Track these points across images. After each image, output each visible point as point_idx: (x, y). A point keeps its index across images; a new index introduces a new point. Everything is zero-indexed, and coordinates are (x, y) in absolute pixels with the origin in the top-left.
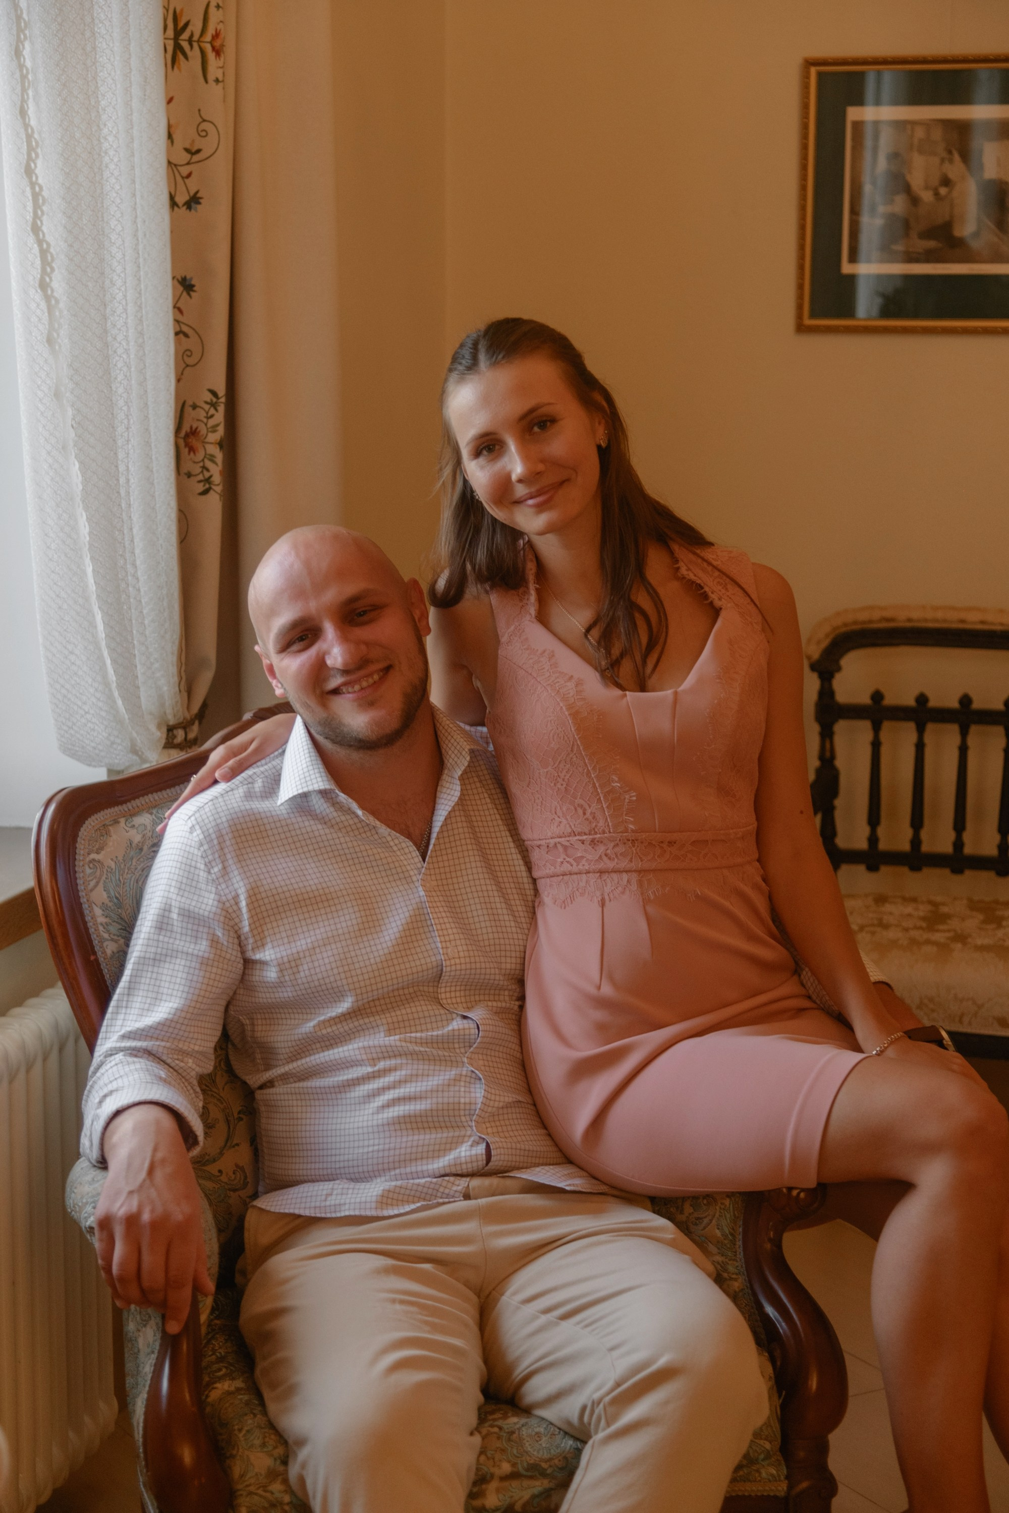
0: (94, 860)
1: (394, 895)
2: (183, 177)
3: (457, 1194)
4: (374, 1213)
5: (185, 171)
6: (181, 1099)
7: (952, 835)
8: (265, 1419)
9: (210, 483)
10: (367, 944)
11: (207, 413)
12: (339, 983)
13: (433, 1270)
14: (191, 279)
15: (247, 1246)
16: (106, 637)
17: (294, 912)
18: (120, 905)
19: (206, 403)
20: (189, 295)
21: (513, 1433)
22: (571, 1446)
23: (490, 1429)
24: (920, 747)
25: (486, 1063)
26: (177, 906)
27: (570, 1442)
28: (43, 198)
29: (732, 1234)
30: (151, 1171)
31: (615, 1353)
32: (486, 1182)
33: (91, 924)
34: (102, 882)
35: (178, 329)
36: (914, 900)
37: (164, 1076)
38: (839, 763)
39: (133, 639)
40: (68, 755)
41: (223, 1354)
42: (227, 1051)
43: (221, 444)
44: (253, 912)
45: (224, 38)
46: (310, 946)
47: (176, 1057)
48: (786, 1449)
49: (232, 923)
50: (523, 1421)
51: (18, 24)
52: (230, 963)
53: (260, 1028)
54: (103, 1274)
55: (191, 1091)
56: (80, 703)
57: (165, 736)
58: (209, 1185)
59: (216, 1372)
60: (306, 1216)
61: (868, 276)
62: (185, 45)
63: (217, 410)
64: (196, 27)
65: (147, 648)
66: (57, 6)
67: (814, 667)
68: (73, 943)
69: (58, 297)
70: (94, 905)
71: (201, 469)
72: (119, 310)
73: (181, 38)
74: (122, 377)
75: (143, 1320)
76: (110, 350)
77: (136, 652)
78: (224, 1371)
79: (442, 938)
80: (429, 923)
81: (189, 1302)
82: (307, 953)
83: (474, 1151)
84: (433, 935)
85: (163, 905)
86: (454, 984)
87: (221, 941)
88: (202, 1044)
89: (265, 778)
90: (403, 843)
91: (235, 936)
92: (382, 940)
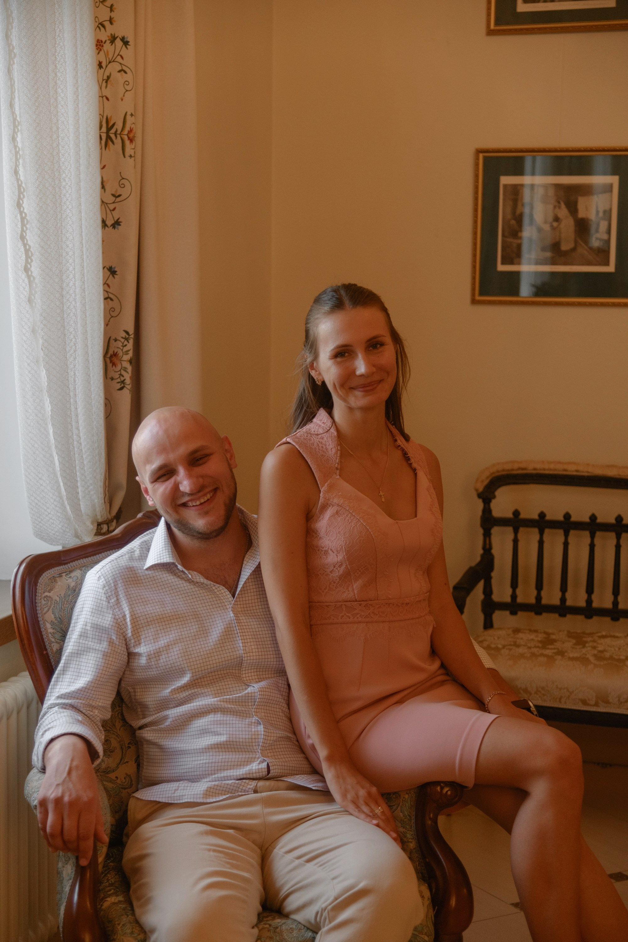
0: (47, 596)
1: (216, 616)
2: (111, 210)
3: (250, 790)
4: (201, 800)
5: (112, 207)
7: (560, 594)
9: (124, 384)
10: (199, 643)
11: (123, 344)
12: (183, 666)
13: (234, 834)
14: (115, 268)
15: (129, 820)
17: (157, 625)
18: (61, 622)
19: (122, 338)
20: (113, 277)
21: (277, 928)
22: (311, 936)
23: (264, 925)
24: (541, 543)
25: (266, 715)
26: (90, 622)
27: (310, 934)
28: (27, 220)
29: (409, 816)
30: (70, 772)
31: (335, 881)
32: (267, 783)
33: (44, 633)
34: (51, 609)
35: (107, 296)
36: (536, 631)
37: (80, 719)
38: (495, 551)
39: (76, 471)
40: (39, 538)
41: (113, 882)
42: (122, 708)
43: (130, 361)
44: (134, 625)
45: (135, 132)
46: (166, 644)
47: (88, 709)
49: (122, 631)
50: (283, 921)
51: (14, 123)
52: (120, 655)
53: (139, 694)
54: (42, 832)
55: (97, 729)
56: (45, 508)
57: (96, 528)
58: (109, 785)
59: (108, 891)
60: (163, 802)
62: (113, 136)
63: (128, 342)
64: (119, 126)
65: (85, 477)
66: (36, 112)
67: (480, 496)
68: (34, 644)
69: (35, 276)
70: (46, 622)
71: (119, 376)
72: (71, 284)
73: (111, 132)
74: (72, 322)
75: (65, 861)
76: (65, 307)
77: (79, 479)
78: (112, 891)
79: (243, 641)
80: (236, 632)
81: (92, 848)
82: (165, 649)
83: (260, 766)
84: (238, 639)
85: (83, 622)
86: (250, 668)
87: (115, 642)
88: (104, 702)
89: (142, 548)
90: (221, 588)
91: (123, 639)
92: (208, 641)
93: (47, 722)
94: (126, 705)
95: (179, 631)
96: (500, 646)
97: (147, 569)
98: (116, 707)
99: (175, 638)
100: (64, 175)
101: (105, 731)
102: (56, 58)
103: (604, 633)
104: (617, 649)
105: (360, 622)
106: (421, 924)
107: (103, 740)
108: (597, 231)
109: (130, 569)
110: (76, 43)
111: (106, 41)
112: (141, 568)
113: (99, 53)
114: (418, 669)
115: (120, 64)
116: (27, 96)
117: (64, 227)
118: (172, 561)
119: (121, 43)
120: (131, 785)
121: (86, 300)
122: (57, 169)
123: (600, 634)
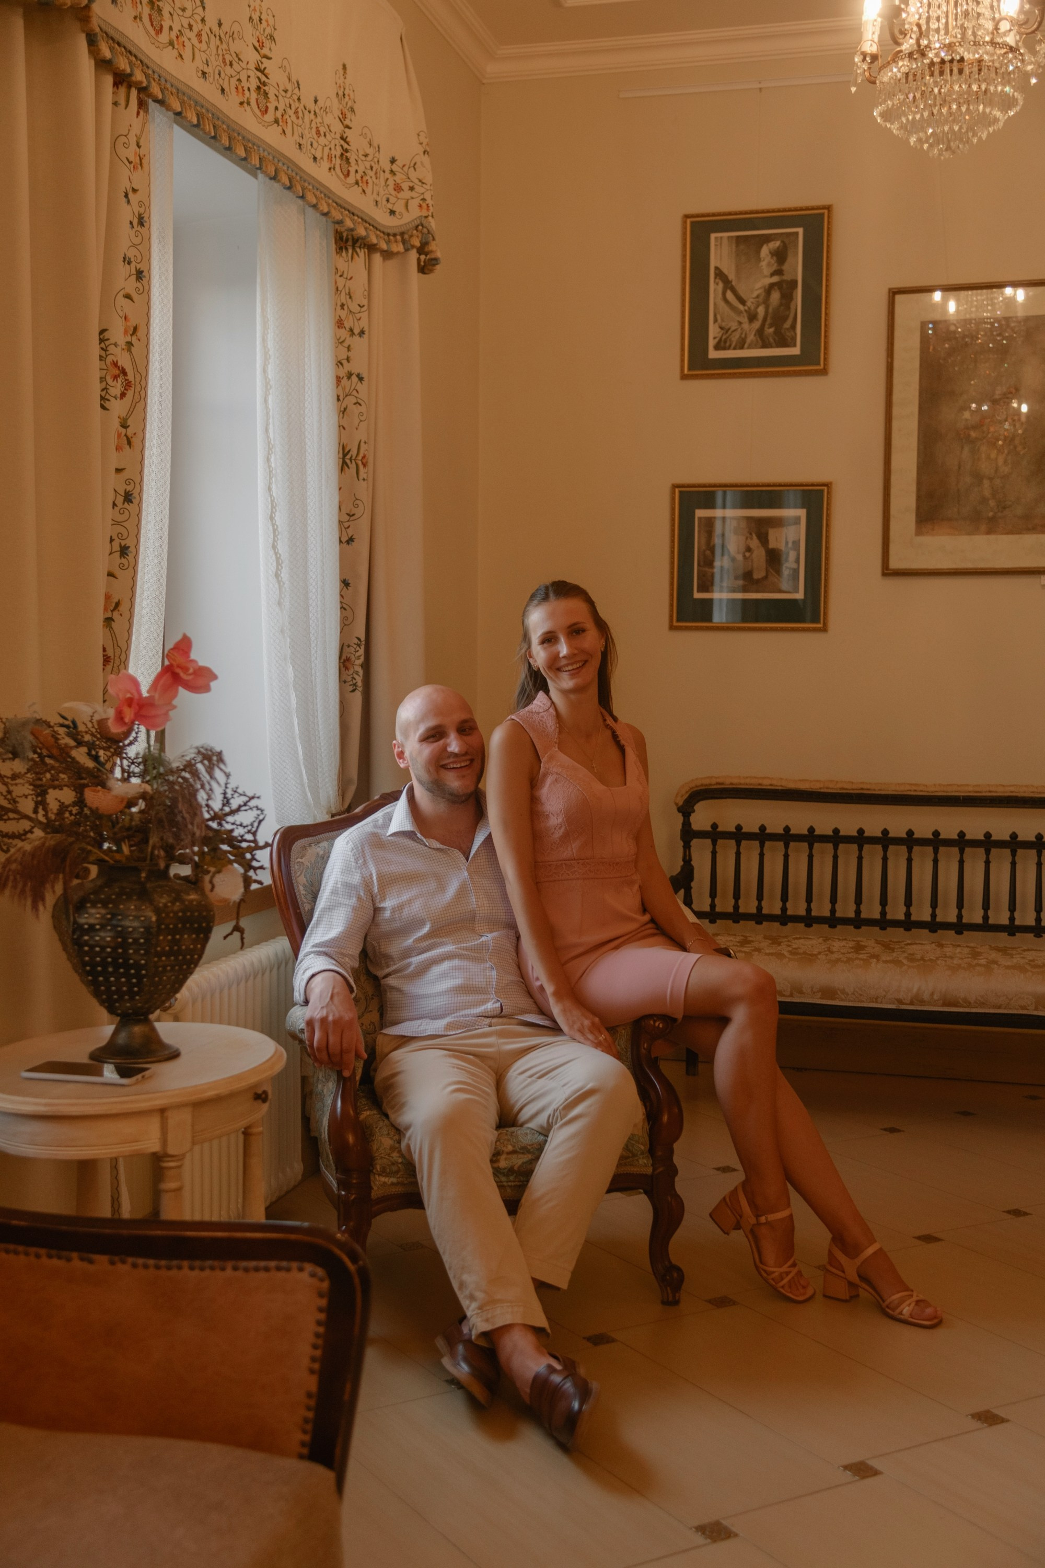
0: (299, 862)
1: (452, 875)
2: (346, 528)
3: (485, 1025)
4: (443, 1033)
5: (346, 525)
6: (344, 971)
7: (756, 903)
9: (356, 686)
10: (437, 899)
11: (355, 649)
12: (424, 918)
14: (349, 580)
15: (380, 1050)
17: (401, 883)
18: (312, 885)
19: (355, 644)
21: (513, 1134)
24: (738, 855)
25: (498, 961)
26: (341, 881)
27: (542, 1137)
28: (279, 531)
30: (332, 997)
31: (565, 1088)
32: (500, 1020)
33: (299, 897)
34: (303, 872)
35: (341, 606)
36: (734, 935)
37: (336, 962)
38: (694, 863)
39: (316, 761)
43: (362, 666)
44: (380, 883)
45: (368, 459)
46: (409, 899)
47: (341, 957)
48: (651, 1151)
49: (368, 888)
51: (269, 446)
52: (367, 909)
54: (309, 1049)
55: (350, 970)
60: (407, 1036)
61: (721, 600)
62: (348, 461)
63: (360, 648)
64: (354, 452)
67: (680, 810)
68: (289, 902)
69: (284, 581)
70: (299, 885)
71: (352, 679)
73: (347, 458)
77: (318, 768)
79: (476, 897)
80: (470, 889)
81: (352, 1063)
82: (407, 903)
83: (494, 1006)
84: (472, 895)
85: (333, 881)
86: (482, 921)
87: (363, 898)
88: (352, 951)
89: (384, 818)
90: (455, 852)
91: (371, 895)
92: (445, 897)
93: (305, 964)
94: (371, 956)
95: (420, 888)
97: (389, 836)
99: (417, 894)
100: (309, 493)
103: (798, 936)
104: (810, 947)
105: (578, 879)
108: (787, 561)
109: (375, 835)
110: (320, 377)
111: (344, 377)
112: (385, 835)
113: (338, 388)
114: (632, 920)
115: (356, 397)
118: (412, 829)
119: (357, 379)
120: (375, 1031)
123: (794, 936)
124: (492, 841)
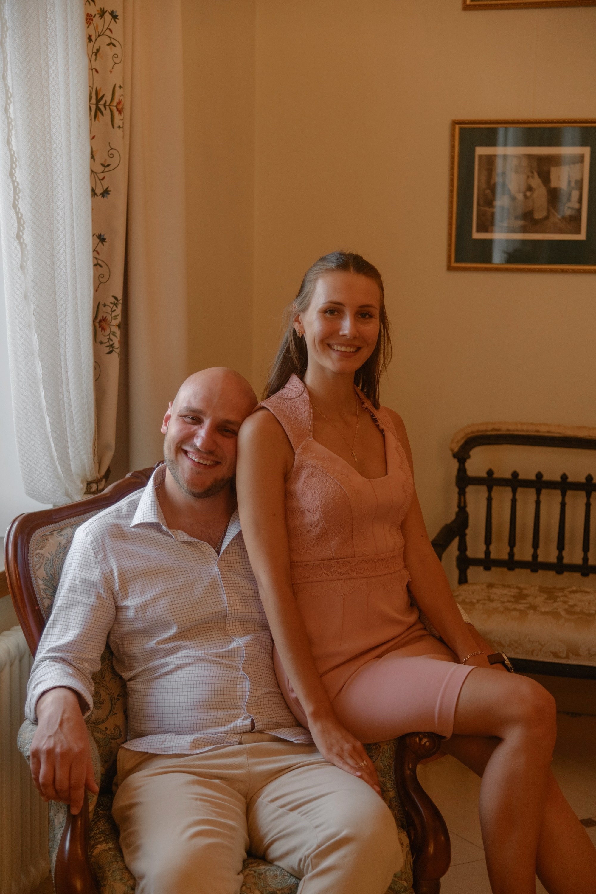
0: (38, 553)
2: (100, 180)
3: (235, 742)
4: (188, 752)
5: (101, 176)
6: (80, 685)
7: (531, 551)
8: (123, 864)
9: (113, 347)
11: (112, 309)
12: (168, 619)
13: (220, 783)
14: (104, 235)
15: (118, 770)
16: (51, 431)
17: (144, 579)
19: (111, 303)
20: (103, 244)
21: (262, 874)
22: (294, 882)
23: (249, 872)
24: (514, 501)
25: (253, 670)
26: (79, 577)
27: (294, 880)
28: (19, 189)
29: (389, 766)
30: (61, 724)
31: (318, 830)
32: (251, 737)
33: (36, 589)
34: (43, 565)
35: (96, 263)
36: (509, 586)
37: (71, 672)
39: (66, 433)
40: (31, 497)
41: (103, 829)
42: (112, 662)
43: (119, 326)
44: (121, 579)
45: (123, 105)
46: (152, 598)
47: (78, 662)
48: (416, 886)
49: (109, 586)
50: (268, 868)
51: (7, 94)
52: (106, 607)
53: (126, 646)
54: (34, 782)
55: (87, 681)
56: (37, 468)
57: (85, 487)
58: (99, 736)
59: (98, 839)
60: (150, 753)
61: (500, 240)
62: (102, 107)
63: (117, 307)
64: (108, 98)
65: (76, 438)
66: (28, 85)
67: (455, 456)
68: (26, 599)
69: (27, 243)
70: (38, 579)
71: (108, 340)
72: (62, 251)
73: (100, 104)
74: (63, 288)
75: (57, 809)
76: (56, 273)
77: (69, 440)
78: (103, 838)
79: (228, 595)
80: (220, 586)
81: (83, 798)
82: (151, 602)
83: (245, 721)
84: (222, 592)
85: (72, 577)
86: (234, 621)
87: (103, 596)
88: (93, 655)
89: (129, 506)
90: (205, 545)
91: (111, 593)
92: (193, 595)
93: (39, 675)
94: (116, 657)
95: (165, 584)
96: (475, 601)
97: (133, 527)
98: (105, 660)
99: (161, 592)
100: (55, 146)
101: (95, 683)
102: (47, 31)
103: (574, 588)
104: (587, 604)
105: (338, 579)
106: (401, 871)
107: (93, 692)
108: (569, 200)
109: (117, 526)
110: (67, 16)
111: (95, 15)
112: (128, 526)
113: (88, 27)
114: (397, 622)
115: (109, 37)
116: (19, 69)
117: (55, 196)
118: (157, 521)
119: (110, 17)
121: (77, 266)
122: (48, 140)
123: (570, 589)
124: (242, 539)
